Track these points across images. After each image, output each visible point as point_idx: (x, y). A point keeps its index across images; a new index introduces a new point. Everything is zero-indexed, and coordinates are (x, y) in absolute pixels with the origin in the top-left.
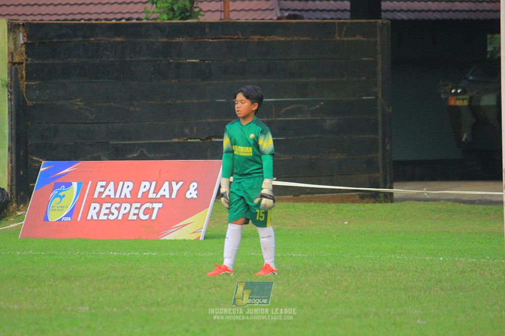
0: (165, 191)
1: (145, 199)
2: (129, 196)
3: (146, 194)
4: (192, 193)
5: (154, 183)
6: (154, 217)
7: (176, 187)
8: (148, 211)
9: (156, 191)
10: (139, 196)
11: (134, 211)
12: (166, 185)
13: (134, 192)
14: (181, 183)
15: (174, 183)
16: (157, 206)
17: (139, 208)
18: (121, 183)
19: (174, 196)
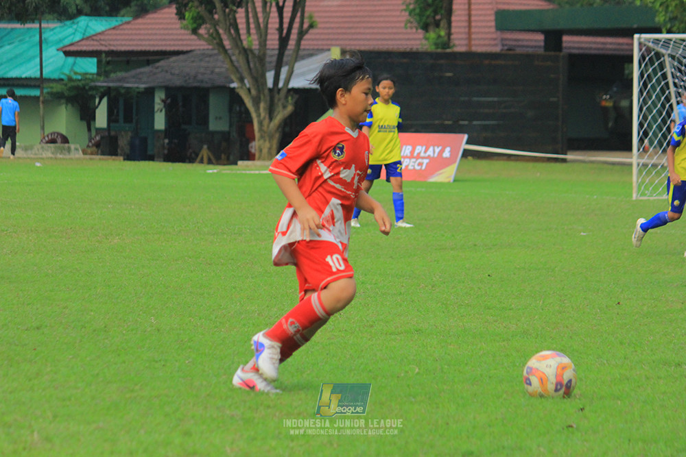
0: (430, 152)
1: (418, 157)
2: (409, 155)
3: (419, 154)
4: (447, 154)
5: (424, 148)
6: (424, 167)
7: (437, 150)
8: (420, 164)
9: (425, 152)
10: (415, 154)
11: (411, 164)
12: (431, 149)
13: (412, 152)
14: (440, 148)
15: (436, 148)
16: (426, 161)
17: (415, 162)
18: (404, 147)
19: (436, 155)
